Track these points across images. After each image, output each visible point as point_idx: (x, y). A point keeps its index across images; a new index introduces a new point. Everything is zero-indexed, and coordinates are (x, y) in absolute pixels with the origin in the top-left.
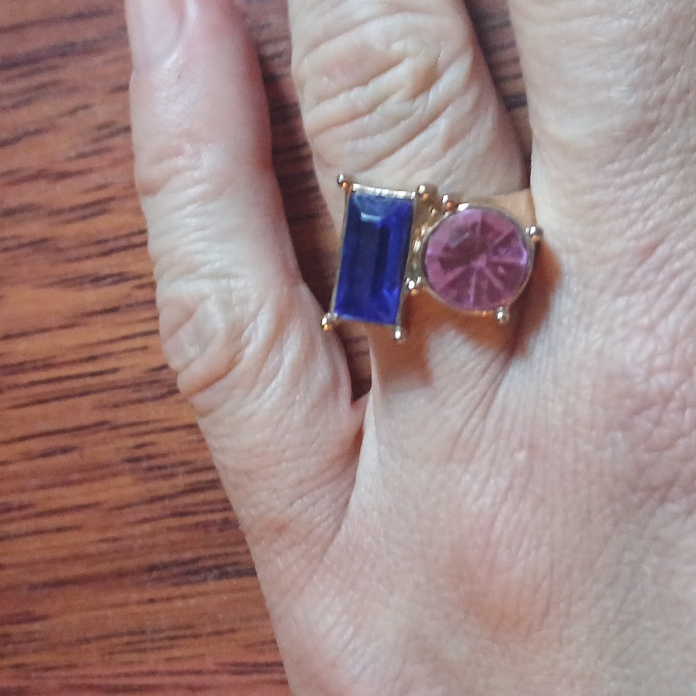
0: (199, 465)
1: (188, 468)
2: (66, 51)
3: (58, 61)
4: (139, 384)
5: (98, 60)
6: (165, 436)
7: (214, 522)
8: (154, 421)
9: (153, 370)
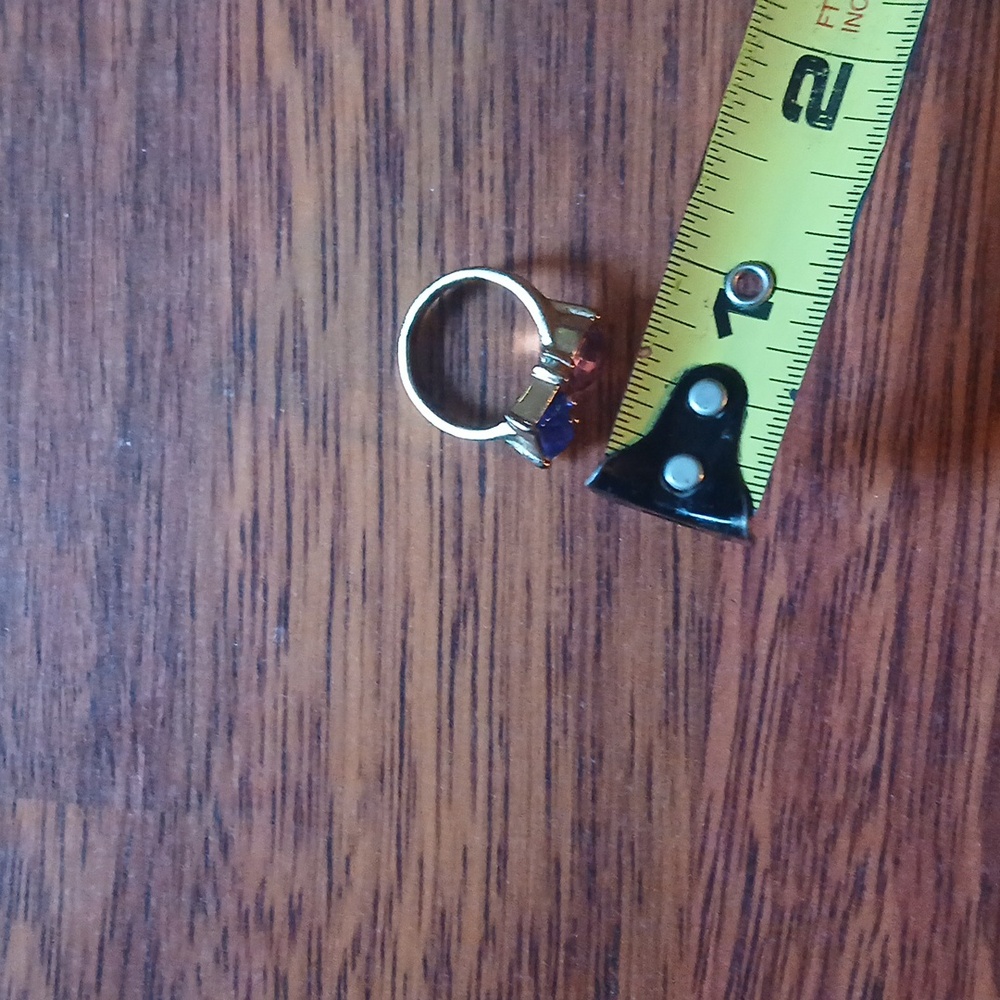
0: (514, 956)
1: (515, 969)
2: (151, 973)
3: (157, 982)
4: (435, 990)
5: (164, 949)
6: (483, 981)
7: (567, 959)
8: (469, 987)
9: (425, 975)
